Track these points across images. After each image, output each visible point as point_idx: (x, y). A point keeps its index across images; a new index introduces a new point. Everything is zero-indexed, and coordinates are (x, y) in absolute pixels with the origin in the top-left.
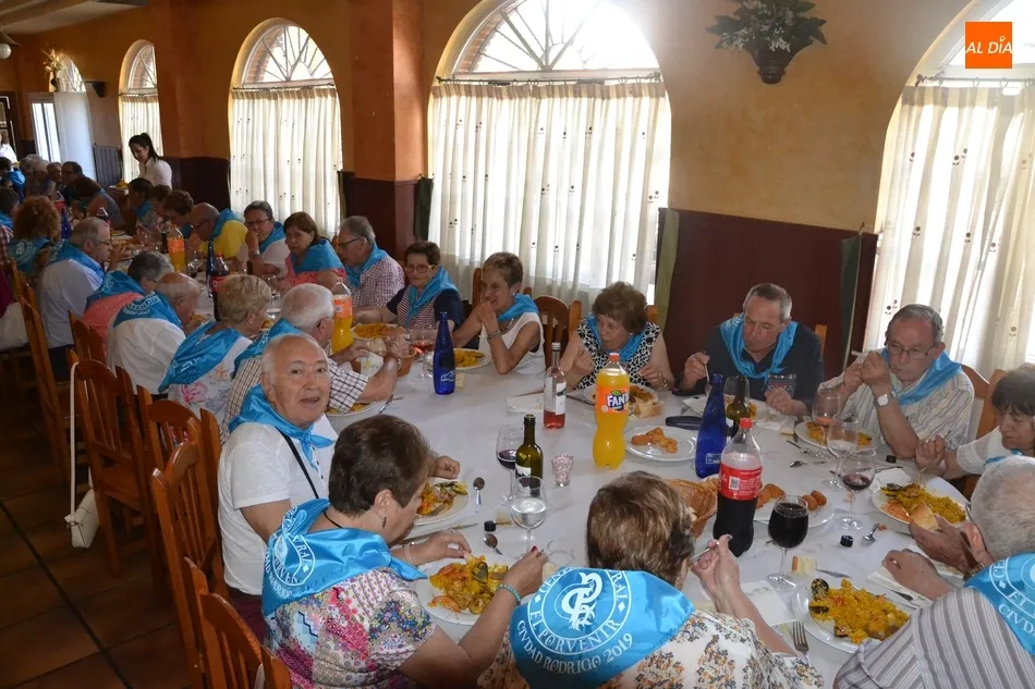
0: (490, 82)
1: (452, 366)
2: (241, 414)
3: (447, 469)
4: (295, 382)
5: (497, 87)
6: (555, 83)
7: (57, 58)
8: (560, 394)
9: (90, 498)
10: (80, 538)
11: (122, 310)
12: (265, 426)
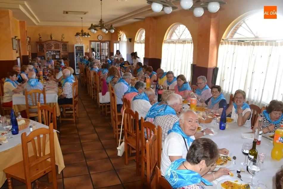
0: (238, 41)
1: (225, 122)
2: (172, 129)
3: (225, 152)
4: (190, 124)
5: (240, 42)
6: (259, 41)
7: (121, 33)
8: (260, 134)
9: (123, 143)
10: (120, 154)
11: (135, 96)
12: (178, 134)
